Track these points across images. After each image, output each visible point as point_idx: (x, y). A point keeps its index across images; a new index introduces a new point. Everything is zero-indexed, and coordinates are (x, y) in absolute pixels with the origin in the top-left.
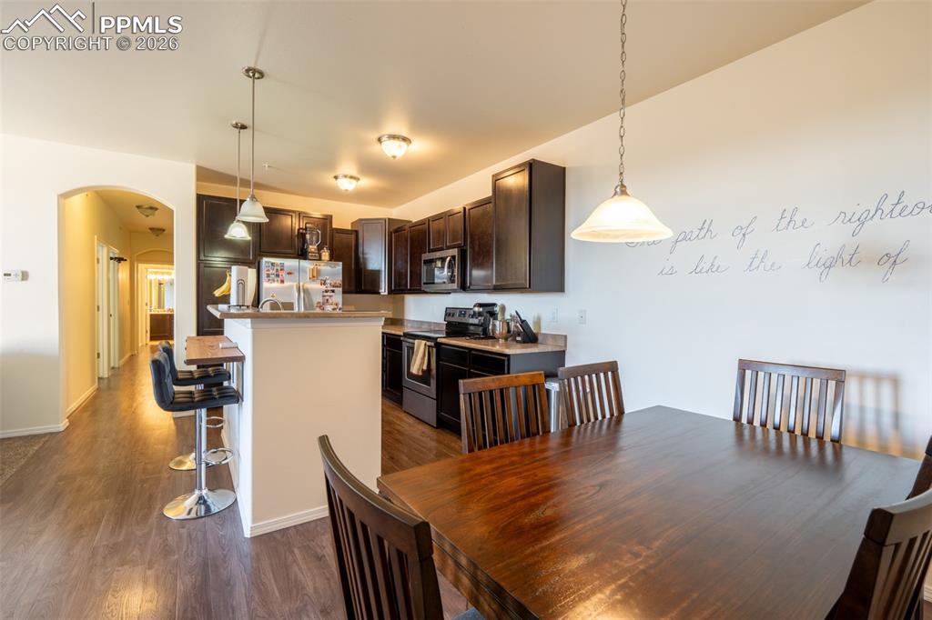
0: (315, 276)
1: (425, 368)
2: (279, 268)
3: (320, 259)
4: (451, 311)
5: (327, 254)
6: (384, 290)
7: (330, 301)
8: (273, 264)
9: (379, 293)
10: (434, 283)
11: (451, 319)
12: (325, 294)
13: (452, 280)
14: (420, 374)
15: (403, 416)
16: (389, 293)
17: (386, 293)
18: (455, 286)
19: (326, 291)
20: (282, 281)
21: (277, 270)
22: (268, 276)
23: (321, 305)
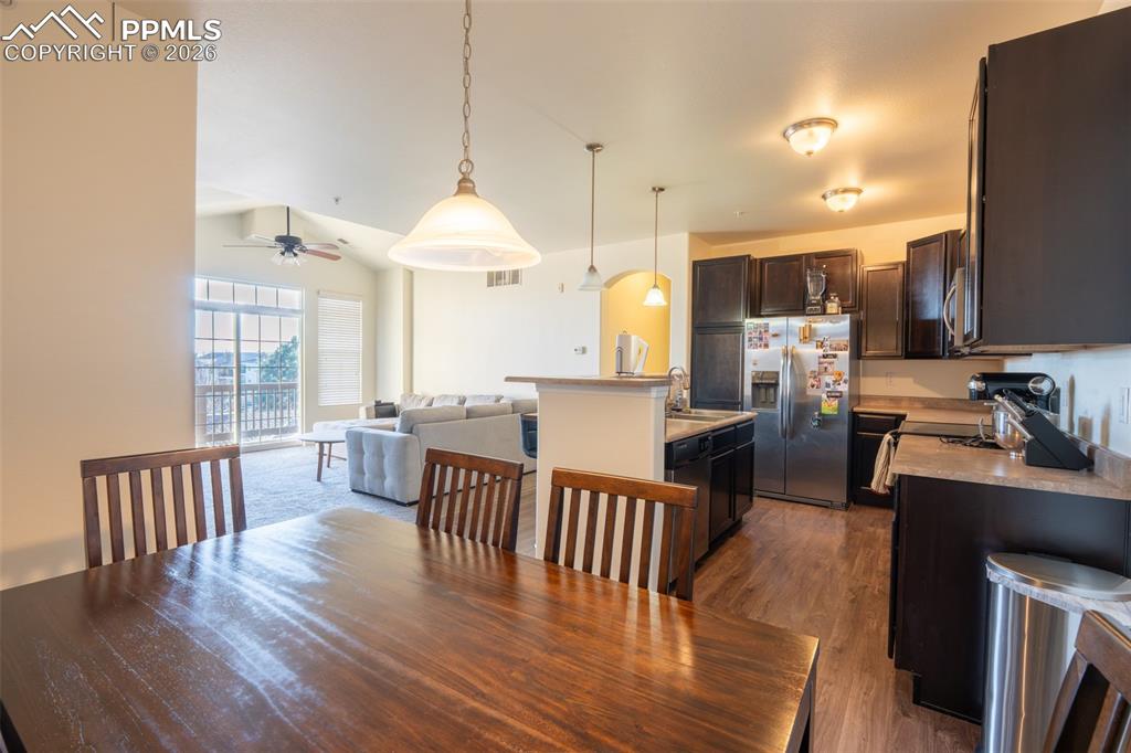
0: (808, 336)
2: (763, 330)
3: (824, 312)
5: (835, 305)
7: (830, 369)
8: (756, 325)
12: (822, 360)
19: (824, 357)
20: (766, 346)
21: (760, 333)
22: (750, 340)
23: (816, 376)
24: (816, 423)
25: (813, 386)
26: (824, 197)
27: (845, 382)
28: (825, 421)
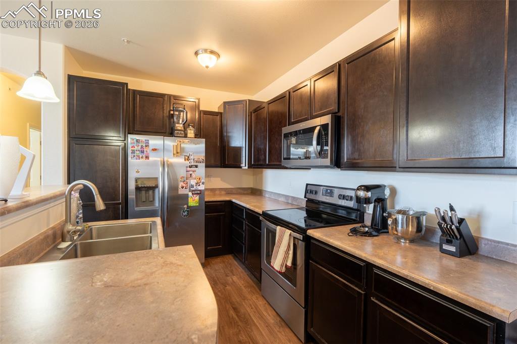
0: (178, 152)
1: (289, 263)
2: (144, 145)
3: (186, 136)
4: (314, 188)
5: (192, 132)
6: (244, 165)
7: (194, 175)
8: (137, 141)
9: (241, 167)
10: (289, 159)
11: (312, 197)
12: (189, 169)
13: (321, 154)
14: (283, 270)
15: (261, 303)
16: (248, 167)
17: (247, 167)
18: (327, 161)
19: (190, 167)
20: (147, 157)
21: (142, 147)
22: (133, 152)
23: (185, 180)
24: (186, 213)
25: (183, 187)
26: (196, 53)
27: (203, 183)
28: (192, 210)
